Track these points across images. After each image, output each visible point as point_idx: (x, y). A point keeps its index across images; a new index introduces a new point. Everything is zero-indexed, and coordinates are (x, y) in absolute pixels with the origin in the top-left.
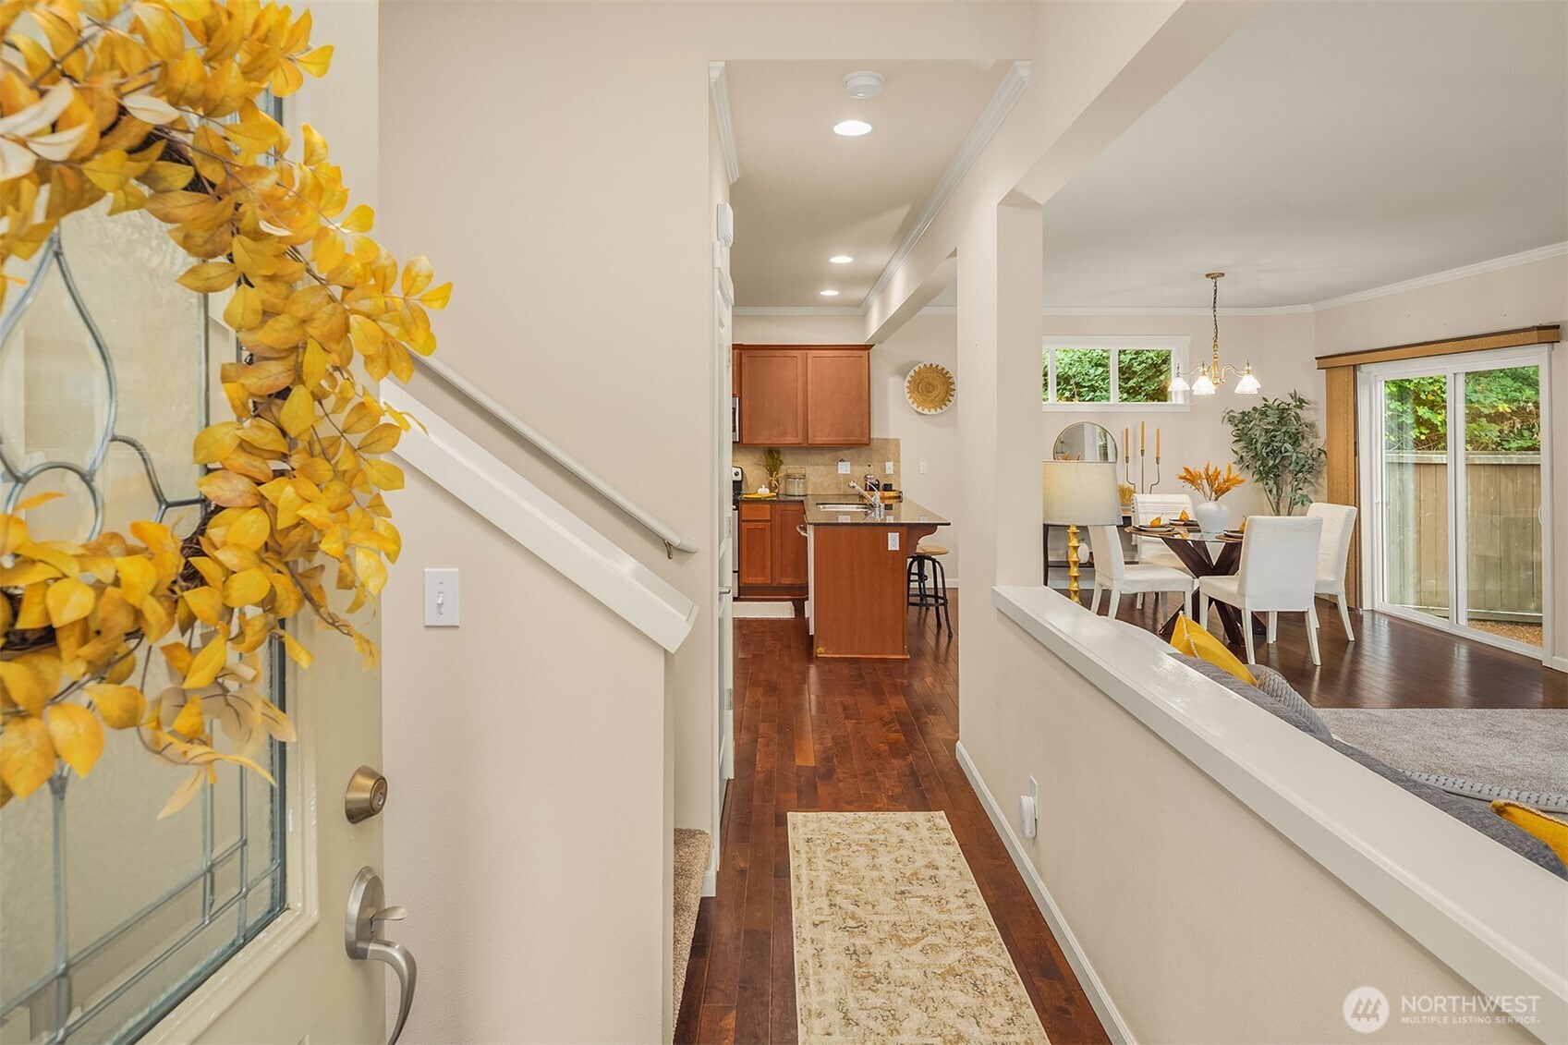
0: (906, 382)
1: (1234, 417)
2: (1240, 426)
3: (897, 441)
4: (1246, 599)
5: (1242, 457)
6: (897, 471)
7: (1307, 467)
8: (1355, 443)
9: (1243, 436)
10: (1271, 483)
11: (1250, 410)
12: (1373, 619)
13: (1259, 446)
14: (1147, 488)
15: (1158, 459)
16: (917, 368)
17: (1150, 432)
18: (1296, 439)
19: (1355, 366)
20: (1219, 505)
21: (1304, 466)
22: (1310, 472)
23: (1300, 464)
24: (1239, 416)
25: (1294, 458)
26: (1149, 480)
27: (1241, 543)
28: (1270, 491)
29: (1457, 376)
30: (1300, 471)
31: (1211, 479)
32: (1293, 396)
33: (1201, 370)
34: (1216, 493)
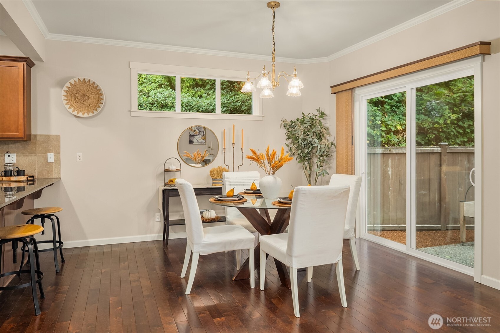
0: (63, 91)
1: (287, 124)
2: (290, 130)
3: (58, 138)
4: (294, 259)
5: (291, 148)
6: (57, 160)
7: (325, 153)
8: (353, 137)
9: (292, 136)
10: (306, 163)
11: (296, 120)
12: (360, 243)
13: (300, 141)
14: (236, 168)
15: (242, 149)
16: (72, 81)
17: (238, 133)
18: (320, 136)
19: (352, 89)
20: (275, 178)
21: (324, 152)
22: (327, 156)
23: (322, 151)
24: (290, 124)
25: (319, 147)
26: (238, 162)
27: (290, 208)
28: (306, 168)
29: (412, 90)
30: (322, 156)
31: (270, 158)
32: (318, 111)
33: (263, 72)
34: (273, 169)
